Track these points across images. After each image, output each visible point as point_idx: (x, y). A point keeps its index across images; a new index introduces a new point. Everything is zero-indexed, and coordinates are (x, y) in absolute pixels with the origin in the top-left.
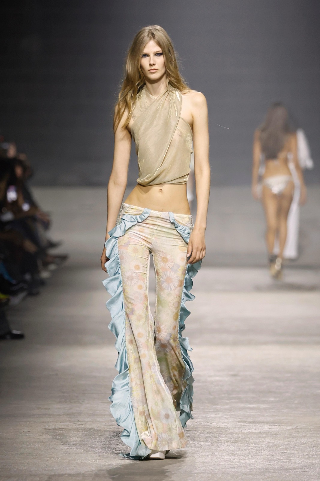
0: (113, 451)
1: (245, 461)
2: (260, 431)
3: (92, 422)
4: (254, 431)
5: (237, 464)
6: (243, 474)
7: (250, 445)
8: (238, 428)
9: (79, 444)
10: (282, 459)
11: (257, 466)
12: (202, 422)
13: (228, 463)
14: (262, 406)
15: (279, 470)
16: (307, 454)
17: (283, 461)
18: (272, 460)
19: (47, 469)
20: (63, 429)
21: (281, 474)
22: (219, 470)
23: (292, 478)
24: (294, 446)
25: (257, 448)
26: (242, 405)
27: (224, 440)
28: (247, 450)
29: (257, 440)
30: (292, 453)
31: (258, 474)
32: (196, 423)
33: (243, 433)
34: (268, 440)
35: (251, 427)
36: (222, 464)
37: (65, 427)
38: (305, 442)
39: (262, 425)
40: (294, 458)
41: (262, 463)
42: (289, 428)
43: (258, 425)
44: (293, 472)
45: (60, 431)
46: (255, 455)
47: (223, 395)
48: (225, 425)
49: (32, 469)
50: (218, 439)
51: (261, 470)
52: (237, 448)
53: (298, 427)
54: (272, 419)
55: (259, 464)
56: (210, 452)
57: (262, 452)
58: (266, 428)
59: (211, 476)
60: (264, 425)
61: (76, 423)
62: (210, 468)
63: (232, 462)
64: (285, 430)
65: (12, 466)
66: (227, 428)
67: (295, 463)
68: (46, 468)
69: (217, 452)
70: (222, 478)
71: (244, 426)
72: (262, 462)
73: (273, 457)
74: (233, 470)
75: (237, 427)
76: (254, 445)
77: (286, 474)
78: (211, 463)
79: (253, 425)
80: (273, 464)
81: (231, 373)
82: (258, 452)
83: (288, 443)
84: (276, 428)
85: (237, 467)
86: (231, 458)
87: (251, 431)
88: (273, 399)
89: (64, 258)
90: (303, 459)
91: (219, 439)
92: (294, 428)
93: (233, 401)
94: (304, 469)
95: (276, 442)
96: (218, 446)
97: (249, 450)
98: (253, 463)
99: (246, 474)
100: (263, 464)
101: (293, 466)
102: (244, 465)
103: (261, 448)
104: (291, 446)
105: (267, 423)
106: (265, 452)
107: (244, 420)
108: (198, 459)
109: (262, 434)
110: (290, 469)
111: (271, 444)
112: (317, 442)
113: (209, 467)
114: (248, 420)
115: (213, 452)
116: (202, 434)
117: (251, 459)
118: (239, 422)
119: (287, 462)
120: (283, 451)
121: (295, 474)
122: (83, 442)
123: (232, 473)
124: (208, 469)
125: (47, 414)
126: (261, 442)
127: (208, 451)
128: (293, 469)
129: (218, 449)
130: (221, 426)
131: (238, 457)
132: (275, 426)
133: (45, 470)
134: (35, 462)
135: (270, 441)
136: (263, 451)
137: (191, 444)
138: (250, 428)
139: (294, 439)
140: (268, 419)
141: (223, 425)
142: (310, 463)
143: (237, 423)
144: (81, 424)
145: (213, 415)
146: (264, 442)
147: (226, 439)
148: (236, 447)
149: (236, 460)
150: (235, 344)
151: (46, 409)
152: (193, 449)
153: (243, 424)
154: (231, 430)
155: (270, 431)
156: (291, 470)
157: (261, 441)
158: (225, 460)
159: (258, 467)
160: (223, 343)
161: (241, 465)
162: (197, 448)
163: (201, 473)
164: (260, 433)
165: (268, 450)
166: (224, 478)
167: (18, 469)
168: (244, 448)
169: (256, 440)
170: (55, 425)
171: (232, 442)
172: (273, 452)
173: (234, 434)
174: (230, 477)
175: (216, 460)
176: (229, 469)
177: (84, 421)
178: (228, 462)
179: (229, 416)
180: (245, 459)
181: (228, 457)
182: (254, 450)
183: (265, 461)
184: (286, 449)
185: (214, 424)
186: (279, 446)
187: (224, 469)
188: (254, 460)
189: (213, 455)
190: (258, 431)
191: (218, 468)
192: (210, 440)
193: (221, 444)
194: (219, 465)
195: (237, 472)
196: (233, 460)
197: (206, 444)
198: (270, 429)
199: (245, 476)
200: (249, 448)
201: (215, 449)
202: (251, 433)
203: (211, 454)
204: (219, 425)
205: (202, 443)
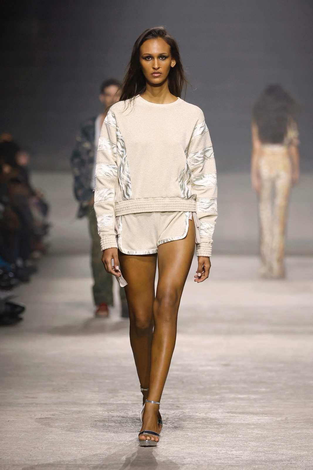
1: (232, 452)
4: (243, 422)
5: (224, 455)
6: (229, 466)
7: (237, 436)
10: (270, 451)
11: (243, 458)
12: (191, 413)
14: (253, 396)
15: (266, 461)
16: (295, 446)
17: (271, 452)
18: (260, 452)
19: (30, 459)
20: (50, 419)
21: (268, 466)
22: (205, 461)
24: (282, 437)
25: (245, 440)
26: (232, 396)
27: (212, 431)
28: (235, 441)
29: (245, 431)
30: (280, 445)
31: (244, 466)
32: (185, 413)
33: (231, 424)
34: (256, 431)
35: (240, 418)
36: (208, 455)
37: (52, 416)
38: (294, 434)
39: (251, 416)
40: (281, 450)
43: (247, 415)
44: (279, 464)
45: (46, 420)
46: (242, 446)
47: (214, 385)
49: (15, 459)
51: (248, 462)
52: (225, 439)
53: (287, 418)
54: (262, 410)
55: (246, 455)
57: (249, 443)
58: (255, 419)
59: (196, 467)
60: (253, 416)
64: (274, 421)
66: (216, 419)
67: (283, 454)
69: (204, 443)
72: (249, 453)
73: (260, 448)
74: (219, 461)
75: (226, 417)
76: (241, 436)
77: (272, 466)
78: (197, 454)
79: (242, 416)
80: (260, 455)
81: (223, 363)
82: (245, 443)
83: (277, 435)
84: (265, 419)
85: (224, 459)
86: (217, 449)
87: (240, 422)
88: (263, 390)
90: (291, 451)
91: (207, 430)
92: (284, 419)
93: (224, 391)
94: (292, 461)
95: (265, 433)
96: (205, 437)
97: (237, 441)
98: (240, 454)
99: (232, 466)
100: (249, 456)
101: (280, 457)
102: (231, 456)
103: (249, 439)
104: (280, 437)
105: (257, 414)
106: (254, 444)
107: (234, 410)
108: (184, 450)
109: (250, 425)
110: (278, 461)
111: (260, 435)
112: (306, 433)
113: (195, 458)
114: (237, 411)
115: (200, 443)
116: (190, 425)
117: (239, 450)
118: (228, 413)
119: (274, 453)
120: (271, 443)
121: (282, 465)
123: (218, 464)
124: (193, 460)
125: (34, 403)
126: (249, 433)
127: (195, 442)
128: (280, 461)
129: (205, 440)
130: (210, 417)
131: (225, 448)
132: (264, 417)
135: (258, 432)
136: (250, 442)
137: (179, 435)
139: (283, 430)
140: (258, 410)
141: (212, 415)
142: (297, 454)
145: (202, 406)
146: (252, 433)
147: (214, 430)
148: (223, 438)
149: (222, 451)
150: (229, 333)
151: (33, 398)
153: (232, 415)
154: (220, 421)
155: (259, 423)
157: (249, 432)
158: (212, 451)
159: (245, 458)
160: (217, 333)
161: (227, 457)
162: (184, 439)
163: (187, 464)
164: (249, 424)
165: (255, 441)
168: (231, 439)
171: (219, 433)
172: (261, 443)
173: (222, 425)
175: (202, 451)
176: (215, 460)
177: (71, 411)
178: (214, 453)
180: (232, 451)
181: (215, 448)
182: (242, 441)
183: (253, 453)
184: (274, 441)
185: (203, 415)
186: (267, 438)
187: (210, 460)
188: (241, 452)
189: (200, 446)
190: (247, 422)
191: (204, 459)
192: (198, 431)
193: (208, 435)
194: (205, 456)
195: (223, 463)
196: (220, 452)
197: (193, 434)
198: (259, 420)
199: (231, 468)
200: (237, 439)
201: (203, 440)
202: (240, 424)
203: (198, 445)
204: (207, 416)
205: (190, 434)
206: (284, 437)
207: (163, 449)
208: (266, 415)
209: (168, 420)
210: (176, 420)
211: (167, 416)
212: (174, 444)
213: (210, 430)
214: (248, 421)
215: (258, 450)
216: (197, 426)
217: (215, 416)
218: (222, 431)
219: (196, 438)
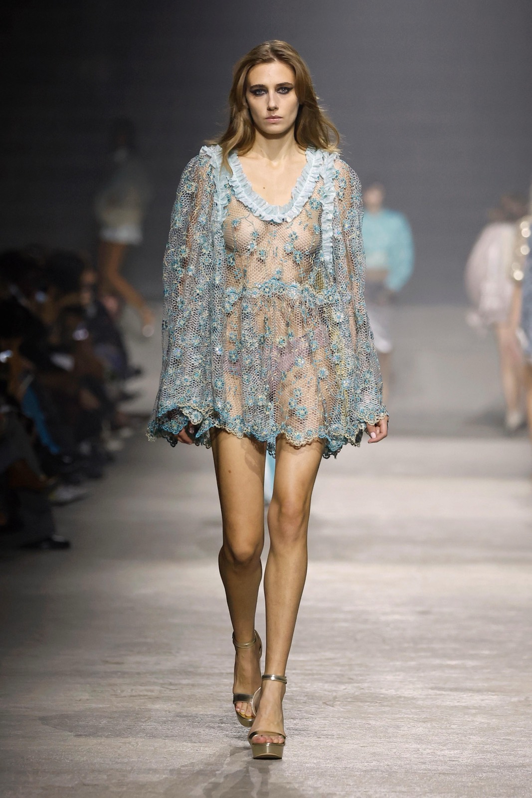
0: (227, 733)
1: (443, 752)
2: (466, 704)
3: (193, 685)
4: (457, 704)
5: (430, 756)
6: (440, 773)
7: (450, 726)
8: (431, 698)
9: (172, 721)
10: (504, 751)
11: (462, 762)
12: (372, 689)
13: (415, 756)
14: (470, 663)
15: (499, 767)
17: (505, 752)
18: (487, 752)
19: (119, 761)
20: (146, 697)
21: (502, 774)
22: (400, 766)
23: (520, 781)
24: (522, 729)
25: (462, 732)
26: (437, 662)
27: (409, 718)
28: (447, 735)
29: (462, 719)
30: (519, 741)
31: (464, 774)
32: (363, 689)
33: (438, 707)
34: (480, 719)
35: (453, 697)
36: (404, 756)
37: (149, 693)
39: (470, 694)
40: (522, 749)
42: (515, 699)
43: (463, 693)
44: (521, 771)
45: (141, 699)
46: (458, 743)
47: (406, 645)
48: (409, 694)
49: (95, 761)
50: (398, 716)
51: (469, 767)
52: (429, 731)
53: (529, 698)
54: (486, 685)
55: (466, 757)
56: (385, 736)
57: (469, 738)
58: (476, 699)
59: (387, 776)
60: (473, 694)
61: (166, 686)
62: (386, 763)
63: (422, 754)
64: (507, 702)
65: (62, 755)
66: (413, 698)
67: (525, 756)
69: (396, 737)
70: (406, 779)
72: (470, 754)
73: (488, 746)
74: (423, 767)
75: (429, 697)
76: (456, 726)
77: (509, 775)
78: (387, 754)
79: (455, 693)
80: (488, 757)
81: (419, 609)
82: (463, 738)
83: (513, 724)
84: (492, 700)
85: (430, 762)
86: (419, 746)
87: (452, 704)
88: (486, 652)
91: (400, 716)
92: (522, 699)
93: (423, 654)
95: (494, 722)
96: (398, 727)
97: (449, 734)
98: (456, 755)
99: (444, 774)
100: (471, 758)
101: (521, 761)
102: (441, 758)
103: (469, 731)
104: (518, 729)
105: (479, 691)
106: (476, 739)
107: (441, 685)
108: (366, 748)
109: (470, 709)
110: (517, 767)
111: (486, 726)
113: (384, 761)
114: (447, 686)
115: (390, 737)
116: (372, 708)
117: (453, 749)
118: (432, 689)
119: (510, 755)
120: (504, 737)
121: (524, 774)
122: (178, 718)
123: (421, 772)
124: (382, 764)
125: (118, 672)
126: (469, 721)
127: (382, 735)
128: (521, 767)
129: (398, 732)
130: (403, 695)
131: (431, 745)
132: (492, 696)
133: (117, 763)
134: (99, 749)
135: (483, 721)
136: (471, 737)
137: (355, 723)
138: (451, 700)
139: (523, 717)
140: (480, 685)
141: (407, 692)
143: (430, 690)
144: (174, 689)
145: (390, 677)
146: (473, 721)
147: (411, 716)
148: (427, 730)
149: (427, 750)
150: (425, 561)
151: (117, 663)
153: (438, 692)
154: (420, 702)
155: (484, 705)
156: (517, 769)
157: (468, 719)
158: (411, 750)
159: (464, 762)
160: (405, 560)
161: (436, 759)
162: (365, 730)
163: (372, 770)
164: (467, 708)
165: (480, 734)
166: (409, 780)
167: (72, 760)
168: (440, 731)
169: (460, 719)
170: (132, 690)
171: (420, 722)
172: (488, 738)
173: (424, 708)
174: (418, 778)
175: (395, 750)
176: (416, 764)
177: (180, 684)
178: (414, 754)
179: (415, 679)
180: (442, 750)
181: (415, 746)
182: (458, 734)
183: (476, 754)
184: (509, 734)
185: (392, 692)
186: (498, 729)
187: (408, 764)
188: (458, 751)
189: (391, 742)
190: (463, 704)
191: (399, 762)
192: (386, 717)
193: (402, 724)
194: (400, 758)
195: (430, 770)
196: (423, 751)
197: (378, 723)
198: (482, 700)
199: (443, 777)
200: (450, 731)
201: (394, 732)
202: (452, 707)
203: (387, 740)
204: (399, 693)
205: (373, 722)
206: (525, 728)
207: (332, 746)
208: (493, 694)
209: (337, 700)
210: (349, 700)
211: (334, 694)
212: (348, 739)
213: (405, 716)
214: (465, 702)
215: (485, 749)
216: (383, 710)
217: (411, 694)
218: (424, 718)
219: (384, 729)
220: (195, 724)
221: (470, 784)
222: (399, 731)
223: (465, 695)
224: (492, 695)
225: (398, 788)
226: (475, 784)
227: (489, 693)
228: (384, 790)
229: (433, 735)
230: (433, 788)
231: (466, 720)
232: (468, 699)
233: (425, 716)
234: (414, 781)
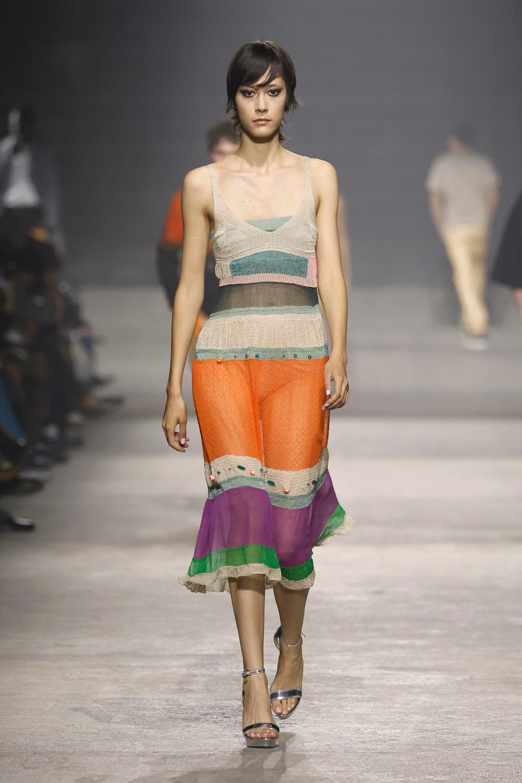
1: (383, 732)
2: (411, 683)
4: (402, 683)
5: (370, 736)
6: (378, 753)
7: (393, 705)
8: (377, 678)
9: (117, 703)
10: (444, 729)
11: (401, 741)
12: (319, 669)
13: (356, 735)
14: (419, 642)
15: (437, 746)
16: (484, 720)
17: (445, 731)
18: (428, 730)
20: (95, 680)
21: (440, 752)
22: (340, 746)
23: (457, 759)
24: (464, 707)
25: (404, 711)
26: (386, 641)
27: (353, 698)
28: (389, 714)
29: (406, 698)
30: (460, 720)
31: (403, 753)
32: (310, 669)
33: (383, 686)
34: (423, 698)
36: (345, 736)
37: (97, 676)
38: (484, 701)
39: (416, 673)
40: (462, 728)
41: (411, 734)
44: (459, 749)
45: (89, 682)
46: (399, 722)
47: (357, 625)
49: (38, 744)
50: (343, 696)
51: (408, 746)
52: (372, 711)
53: (473, 676)
54: (432, 664)
55: (406, 736)
56: (327, 716)
57: (411, 717)
58: (420, 679)
61: (115, 669)
62: (326, 743)
63: (363, 733)
64: (452, 681)
66: (359, 678)
67: (464, 734)
68: (61, 741)
69: (339, 717)
70: (344, 759)
71: (387, 674)
73: (429, 725)
74: (363, 746)
75: (375, 676)
76: (399, 705)
77: (447, 753)
78: (328, 734)
80: (428, 736)
81: (374, 589)
82: (405, 717)
83: (455, 703)
84: (437, 679)
85: (370, 742)
86: (360, 726)
87: (397, 683)
88: (436, 632)
89: (117, 401)
90: (477, 729)
92: (467, 677)
94: (478, 744)
95: (437, 700)
96: (341, 707)
97: (392, 713)
98: (396, 735)
99: (382, 753)
100: (411, 737)
101: (460, 739)
102: (381, 738)
103: (411, 710)
104: (460, 707)
105: (425, 670)
106: (419, 718)
107: (388, 665)
108: (308, 728)
109: (415, 688)
110: (456, 745)
111: (428, 705)
112: (502, 701)
113: (324, 740)
115: (332, 717)
117: (394, 728)
118: (379, 668)
119: (450, 733)
120: (446, 716)
121: (463, 752)
123: (360, 751)
124: (321, 744)
126: (412, 700)
127: (325, 715)
128: (460, 745)
130: (349, 675)
131: (372, 725)
135: (426, 700)
136: (413, 716)
138: (396, 679)
139: (465, 696)
140: (427, 664)
141: (354, 672)
142: (488, 734)
143: (376, 670)
144: (123, 671)
145: (338, 657)
146: (416, 700)
147: (356, 696)
148: (370, 709)
149: (368, 729)
151: (69, 646)
152: (300, 711)
153: (385, 672)
154: (366, 682)
155: (428, 684)
156: (456, 747)
158: (352, 729)
159: (404, 741)
161: (376, 738)
162: (308, 711)
164: (412, 687)
165: (421, 713)
166: (347, 759)
167: (15, 743)
168: (383, 710)
169: (403, 698)
170: (81, 673)
171: (364, 701)
172: (429, 717)
173: (370, 687)
174: (356, 757)
175: (336, 730)
176: (356, 744)
177: (129, 666)
178: (355, 733)
179: (363, 659)
180: (383, 729)
181: (356, 725)
182: (400, 713)
183: (416, 733)
184: (451, 713)
185: (339, 672)
186: (441, 708)
187: (348, 744)
188: (399, 731)
189: (332, 722)
190: (408, 684)
191: (339, 743)
192: (330, 698)
193: (346, 704)
194: (340, 738)
195: (369, 749)
196: (364, 731)
197: (322, 704)
198: (428, 679)
199: (381, 756)
200: (392, 710)
201: (337, 712)
202: (397, 686)
203: (329, 720)
204: (346, 673)
205: (316, 703)
206: (467, 706)
208: (439, 672)
213: (350, 696)
214: (410, 681)
215: (425, 728)
216: (328, 690)
217: (358, 674)
218: (368, 698)
219: (327, 709)
220: (141, 706)
221: (408, 762)
222: (342, 711)
223: (411, 675)
224: (438, 674)
225: (336, 768)
226: (413, 763)
227: (435, 672)
228: (322, 770)
229: (375, 714)
230: (371, 767)
231: (409, 699)
232: (414, 679)
233: (369, 696)
234: (352, 761)
